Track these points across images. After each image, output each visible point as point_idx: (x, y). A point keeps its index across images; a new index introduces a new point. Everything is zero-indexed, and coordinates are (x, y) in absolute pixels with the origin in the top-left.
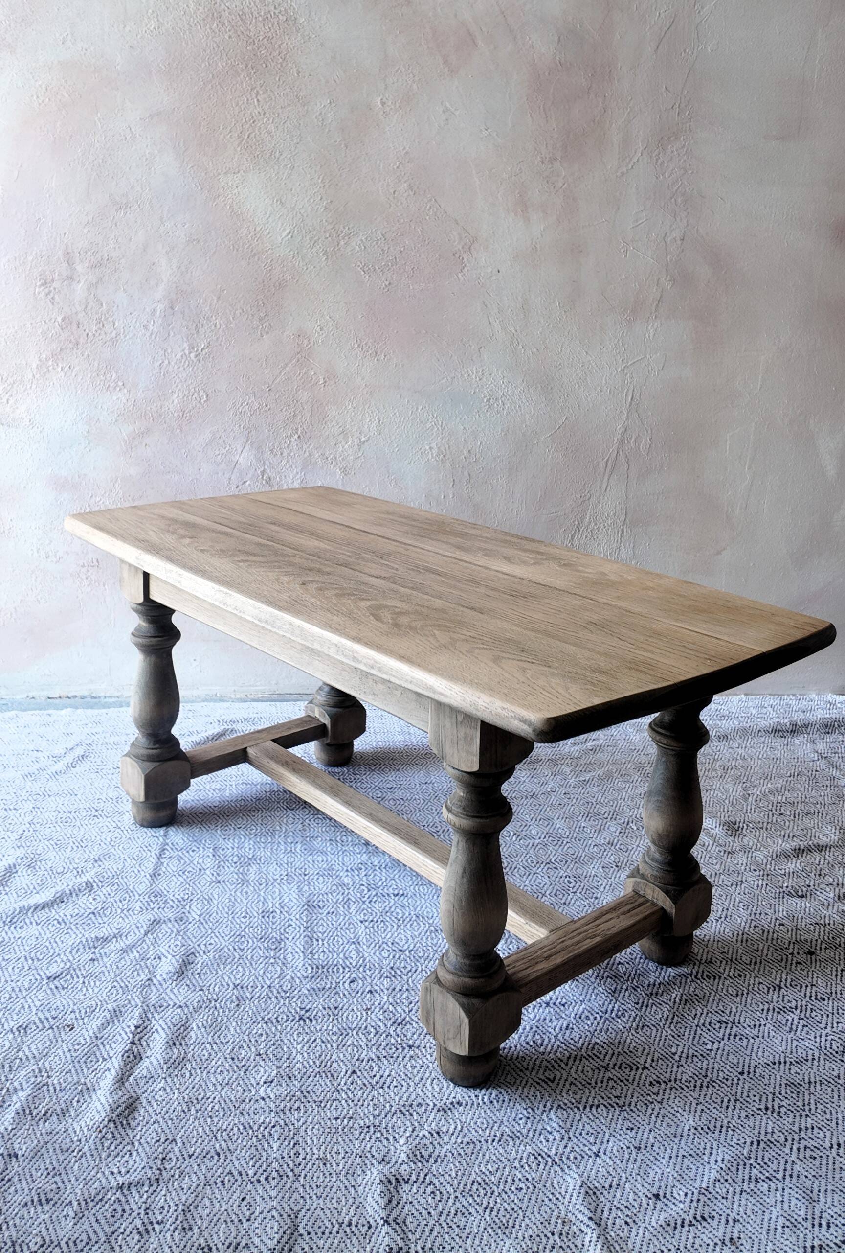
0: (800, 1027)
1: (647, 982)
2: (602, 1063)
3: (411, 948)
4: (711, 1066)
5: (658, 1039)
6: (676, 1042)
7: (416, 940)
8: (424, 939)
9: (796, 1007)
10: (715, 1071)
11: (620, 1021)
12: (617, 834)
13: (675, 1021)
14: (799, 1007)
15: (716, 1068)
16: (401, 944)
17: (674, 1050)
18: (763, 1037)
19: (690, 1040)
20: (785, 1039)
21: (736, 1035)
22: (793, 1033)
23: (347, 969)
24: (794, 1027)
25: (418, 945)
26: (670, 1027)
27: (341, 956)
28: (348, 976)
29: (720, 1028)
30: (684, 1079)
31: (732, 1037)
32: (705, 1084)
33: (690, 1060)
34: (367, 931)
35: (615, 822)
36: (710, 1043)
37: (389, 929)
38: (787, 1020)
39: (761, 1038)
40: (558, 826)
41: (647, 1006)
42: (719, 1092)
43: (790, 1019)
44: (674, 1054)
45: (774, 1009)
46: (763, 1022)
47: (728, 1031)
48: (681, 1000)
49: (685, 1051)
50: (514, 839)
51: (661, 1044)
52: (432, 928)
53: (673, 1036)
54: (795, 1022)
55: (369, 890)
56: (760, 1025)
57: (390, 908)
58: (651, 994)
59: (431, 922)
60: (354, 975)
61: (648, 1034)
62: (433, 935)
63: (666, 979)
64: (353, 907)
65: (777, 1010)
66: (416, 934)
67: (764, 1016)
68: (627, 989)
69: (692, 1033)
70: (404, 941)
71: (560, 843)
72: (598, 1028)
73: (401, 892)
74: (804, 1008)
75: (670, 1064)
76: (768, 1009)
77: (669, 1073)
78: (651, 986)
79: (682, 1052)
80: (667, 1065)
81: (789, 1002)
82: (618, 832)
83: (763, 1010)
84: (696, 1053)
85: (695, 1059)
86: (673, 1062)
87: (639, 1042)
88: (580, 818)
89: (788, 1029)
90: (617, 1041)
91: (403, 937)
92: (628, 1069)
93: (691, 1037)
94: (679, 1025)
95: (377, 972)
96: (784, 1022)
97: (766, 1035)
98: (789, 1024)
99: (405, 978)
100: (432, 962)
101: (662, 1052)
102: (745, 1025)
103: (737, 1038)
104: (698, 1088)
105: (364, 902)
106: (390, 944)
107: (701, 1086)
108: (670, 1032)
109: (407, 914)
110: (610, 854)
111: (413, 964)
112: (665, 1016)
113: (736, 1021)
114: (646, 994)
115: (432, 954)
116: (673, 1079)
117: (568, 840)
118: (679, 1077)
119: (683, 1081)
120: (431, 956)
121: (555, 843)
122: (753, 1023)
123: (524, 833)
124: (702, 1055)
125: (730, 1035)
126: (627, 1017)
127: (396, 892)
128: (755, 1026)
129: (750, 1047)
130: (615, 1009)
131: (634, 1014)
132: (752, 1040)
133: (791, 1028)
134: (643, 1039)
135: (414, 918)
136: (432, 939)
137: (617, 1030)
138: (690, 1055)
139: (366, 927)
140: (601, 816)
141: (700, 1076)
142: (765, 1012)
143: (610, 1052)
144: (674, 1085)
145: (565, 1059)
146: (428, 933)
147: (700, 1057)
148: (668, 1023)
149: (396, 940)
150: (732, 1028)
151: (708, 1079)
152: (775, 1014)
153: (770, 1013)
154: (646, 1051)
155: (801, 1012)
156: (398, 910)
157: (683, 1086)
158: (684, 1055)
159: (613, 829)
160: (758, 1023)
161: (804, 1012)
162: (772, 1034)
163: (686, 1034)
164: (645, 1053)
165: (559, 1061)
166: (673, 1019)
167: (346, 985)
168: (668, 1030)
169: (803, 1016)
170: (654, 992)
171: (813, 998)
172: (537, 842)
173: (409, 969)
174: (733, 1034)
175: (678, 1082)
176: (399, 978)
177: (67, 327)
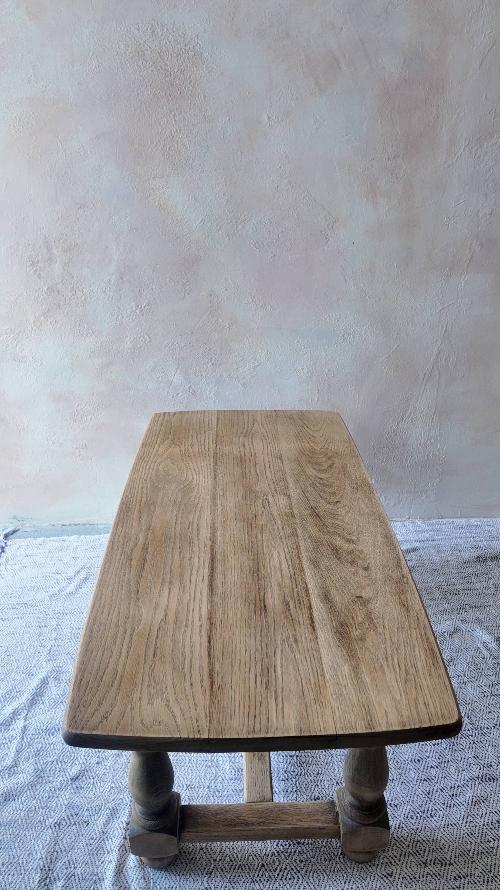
6: (470, 839)
11: (433, 820)
41: (450, 806)
72: (419, 827)
87: (446, 840)
90: (432, 838)
94: (472, 824)
108: (466, 830)
126: (438, 817)
131: (442, 814)
134: (448, 836)
137: (432, 829)
143: (427, 849)
148: (464, 822)
154: (451, 848)
164: (450, 850)
177: (51, 294)
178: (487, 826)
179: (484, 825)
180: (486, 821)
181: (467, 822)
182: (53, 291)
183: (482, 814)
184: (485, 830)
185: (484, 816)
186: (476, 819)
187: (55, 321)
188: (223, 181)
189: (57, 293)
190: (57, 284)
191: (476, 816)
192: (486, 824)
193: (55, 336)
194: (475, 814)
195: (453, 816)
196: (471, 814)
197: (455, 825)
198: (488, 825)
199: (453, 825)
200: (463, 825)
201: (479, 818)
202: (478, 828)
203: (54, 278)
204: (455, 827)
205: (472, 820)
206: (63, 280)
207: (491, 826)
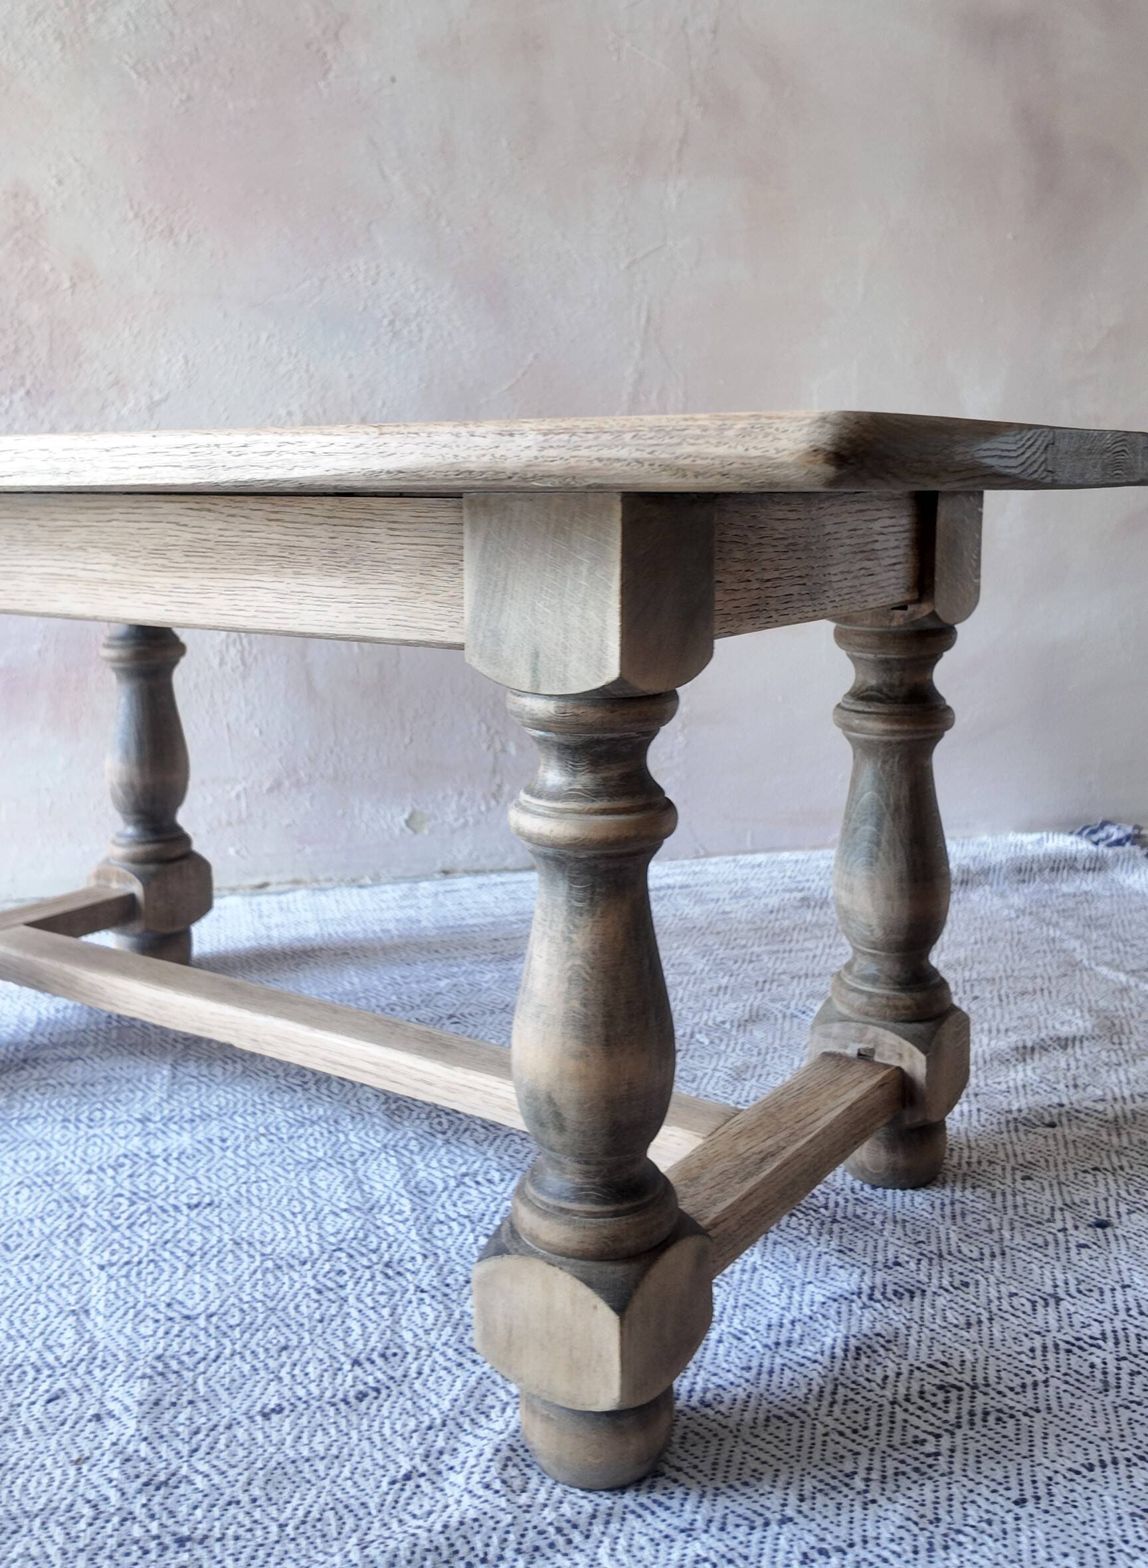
0: (1125, 1378)
1: (765, 1321)
2: (676, 1521)
3: (213, 1309)
4: (943, 1494)
5: (807, 1442)
7: (227, 1292)
8: (248, 1288)
9: (1103, 1334)
10: (956, 1503)
13: (840, 1397)
14: (1110, 1335)
15: (958, 1498)
16: (190, 1303)
17: (848, 1466)
18: (1049, 1408)
19: (884, 1434)
20: (1098, 1407)
21: (986, 1413)
22: (1112, 1392)
23: (46, 1372)
24: (1112, 1380)
25: (232, 1300)
26: (830, 1413)
27: (38, 1344)
28: (45, 1387)
29: (947, 1402)
30: (885, 1535)
31: (978, 1419)
32: (938, 1541)
33: (890, 1486)
34: (113, 1285)
36: (931, 1438)
37: (165, 1276)
38: (1092, 1366)
39: (1044, 1414)
42: (976, 1558)
43: (1098, 1362)
44: (851, 1475)
45: (1056, 1346)
46: (1040, 1377)
47: (966, 1406)
48: (846, 1351)
49: (877, 1464)
51: (817, 1456)
52: (270, 1264)
53: (841, 1434)
54: (1111, 1369)
55: (133, 1203)
56: (1035, 1384)
57: (177, 1232)
58: (777, 1344)
59: (268, 1250)
60: (62, 1384)
61: (783, 1436)
62: (270, 1277)
63: (806, 1311)
64: (88, 1241)
65: (1063, 1346)
66: (230, 1279)
67: (1038, 1362)
68: (720, 1341)
69: (885, 1419)
70: (198, 1297)
73: (207, 1200)
74: (1121, 1334)
75: (846, 1502)
76: (1045, 1348)
77: (844, 1523)
78: (775, 1329)
79: (869, 1469)
80: (839, 1506)
81: (1085, 1326)
83: (1032, 1350)
84: (903, 1468)
85: (903, 1481)
86: (852, 1495)
89: (1099, 1385)
91: (196, 1289)
92: (744, 1529)
93: (885, 1429)
94: (852, 1406)
95: (120, 1368)
96: (1086, 1370)
97: (1054, 1404)
98: (1098, 1374)
99: (188, 1376)
100: (260, 1335)
101: (821, 1475)
102: (1001, 1388)
103: (991, 1419)
104: (923, 1554)
105: (115, 1228)
106: (162, 1307)
107: (931, 1549)
109: (214, 1241)
111: (213, 1343)
112: (816, 1389)
113: (980, 1381)
114: (766, 1346)
115: (261, 1317)
116: (857, 1538)
118: (871, 1533)
119: (884, 1542)
120: (259, 1321)
122: (1018, 1381)
124: (916, 1470)
125: (972, 1414)
127: (195, 1201)
128: (1024, 1386)
129: (1024, 1436)
130: (698, 1388)
132: (1025, 1420)
133: (1105, 1383)
135: (230, 1246)
136: (266, 1285)
138: (890, 1472)
139: (111, 1277)
141: (924, 1523)
142: (1039, 1353)
144: (864, 1554)
145: (583, 1520)
146: (259, 1275)
147: (915, 1476)
148: (825, 1403)
149: (180, 1297)
150: (973, 1397)
151: (943, 1528)
152: (1063, 1355)
153: (1051, 1355)
155: (1117, 1343)
156: (193, 1236)
157: (886, 1554)
158: (875, 1475)
160: (1029, 1380)
161: (1123, 1344)
162: (1067, 1399)
163: (872, 1423)
165: (567, 1528)
166: (834, 1393)
167: (37, 1410)
168: (829, 1420)
169: (1123, 1352)
170: (782, 1339)
171: (1134, 1312)
173: (200, 1355)
174: (979, 1410)
175: (870, 1546)
176: (173, 1377)
178: (906, 1405)
179: (893, 1403)
180: (902, 1391)
181: (832, 1404)
183: (886, 1377)
184: (900, 1415)
185: (891, 1380)
186: (864, 1393)
191: (865, 1384)
192: (900, 1398)
194: (861, 1380)
195: (783, 1396)
196: (848, 1383)
197: (792, 1415)
198: (907, 1400)
199: (786, 1417)
200: (824, 1410)
201: (877, 1390)
202: (873, 1414)
204: (791, 1420)
205: (851, 1395)
207: (921, 1403)
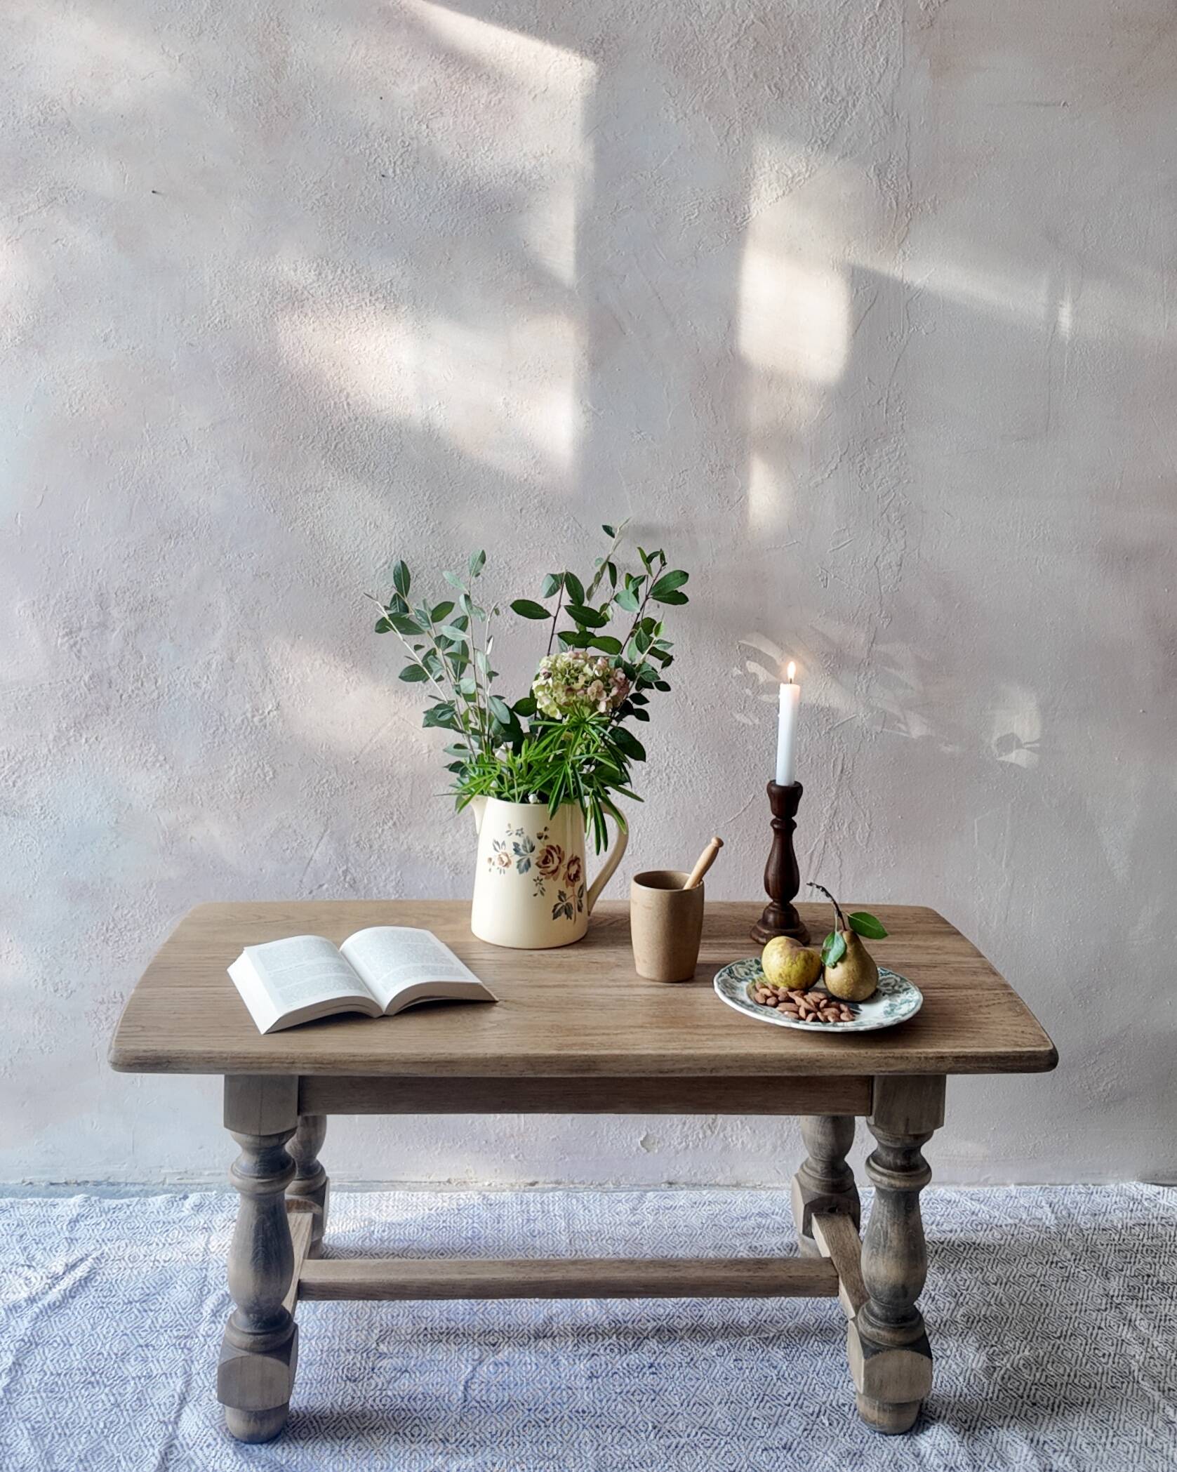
12: (799, 1432)
35: (800, 1412)
40: (718, 1415)
50: (652, 1436)
71: (716, 1443)
82: (802, 1428)
88: (751, 1403)
110: (783, 1465)
117: (728, 1438)
121: (708, 1445)
123: (667, 1426)
140: (782, 1401)
159: (795, 1423)
172: (683, 1441)
177: (95, 687)
182: (101, 681)
187: (96, 739)
188: (425, 498)
189: (107, 685)
190: (109, 669)
193: (91, 765)
203: (106, 659)
206: (121, 662)
